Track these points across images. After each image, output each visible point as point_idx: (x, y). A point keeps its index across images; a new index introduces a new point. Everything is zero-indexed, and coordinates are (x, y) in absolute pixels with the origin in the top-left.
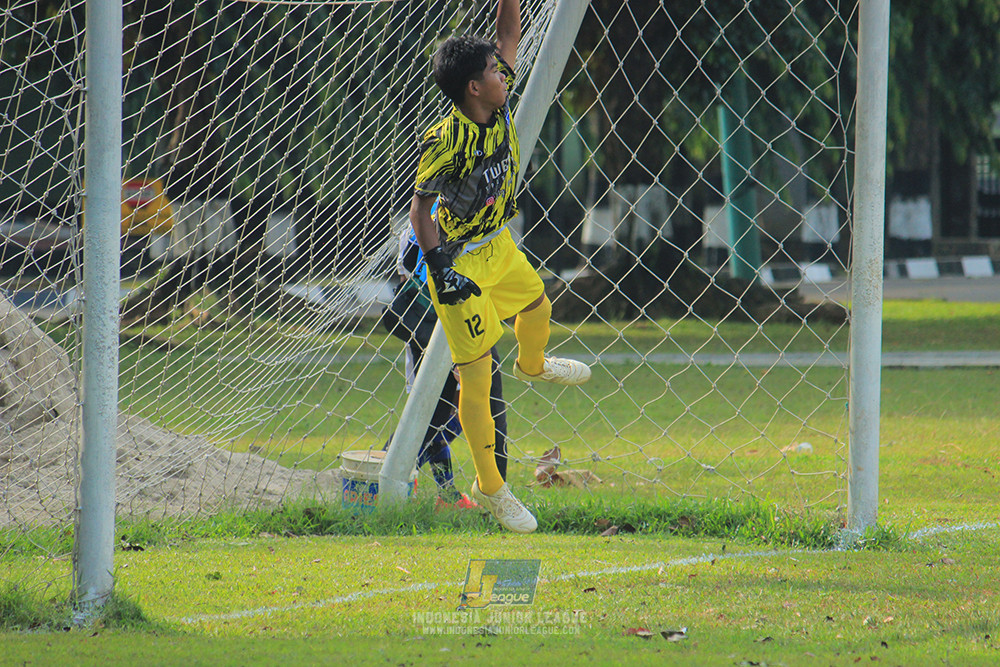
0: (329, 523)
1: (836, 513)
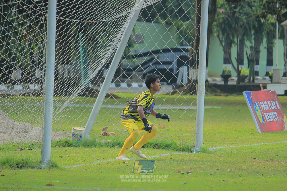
0: (71, 144)
1: (193, 144)
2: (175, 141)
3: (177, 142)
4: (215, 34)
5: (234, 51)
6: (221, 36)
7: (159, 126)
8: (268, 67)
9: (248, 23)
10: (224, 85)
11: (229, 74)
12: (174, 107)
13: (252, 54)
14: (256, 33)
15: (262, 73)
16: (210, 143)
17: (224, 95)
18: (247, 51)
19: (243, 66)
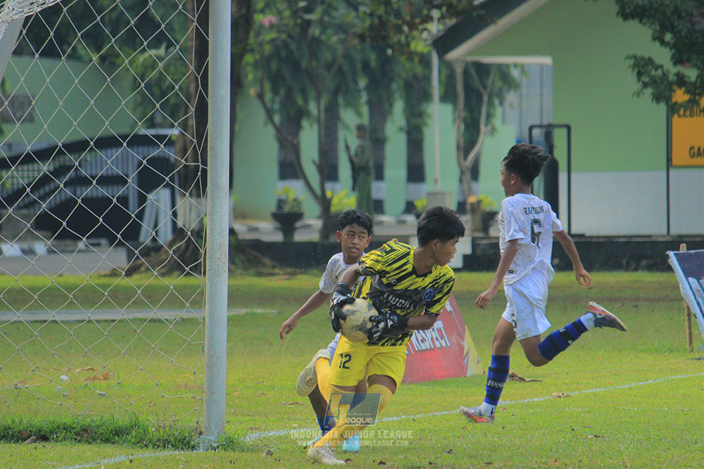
1: (195, 425)
2: (142, 418)
3: (149, 420)
4: (252, 92)
5: (309, 139)
6: (268, 96)
7: (92, 374)
8: (413, 187)
9: (348, 56)
10: (283, 244)
11: (296, 209)
12: (133, 312)
13: (361, 149)
14: (373, 86)
15: (394, 205)
16: (248, 420)
17: (284, 274)
18: (348, 139)
19: (337, 186)
